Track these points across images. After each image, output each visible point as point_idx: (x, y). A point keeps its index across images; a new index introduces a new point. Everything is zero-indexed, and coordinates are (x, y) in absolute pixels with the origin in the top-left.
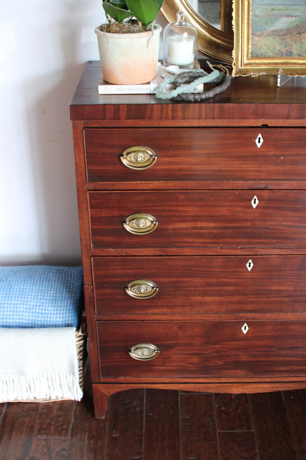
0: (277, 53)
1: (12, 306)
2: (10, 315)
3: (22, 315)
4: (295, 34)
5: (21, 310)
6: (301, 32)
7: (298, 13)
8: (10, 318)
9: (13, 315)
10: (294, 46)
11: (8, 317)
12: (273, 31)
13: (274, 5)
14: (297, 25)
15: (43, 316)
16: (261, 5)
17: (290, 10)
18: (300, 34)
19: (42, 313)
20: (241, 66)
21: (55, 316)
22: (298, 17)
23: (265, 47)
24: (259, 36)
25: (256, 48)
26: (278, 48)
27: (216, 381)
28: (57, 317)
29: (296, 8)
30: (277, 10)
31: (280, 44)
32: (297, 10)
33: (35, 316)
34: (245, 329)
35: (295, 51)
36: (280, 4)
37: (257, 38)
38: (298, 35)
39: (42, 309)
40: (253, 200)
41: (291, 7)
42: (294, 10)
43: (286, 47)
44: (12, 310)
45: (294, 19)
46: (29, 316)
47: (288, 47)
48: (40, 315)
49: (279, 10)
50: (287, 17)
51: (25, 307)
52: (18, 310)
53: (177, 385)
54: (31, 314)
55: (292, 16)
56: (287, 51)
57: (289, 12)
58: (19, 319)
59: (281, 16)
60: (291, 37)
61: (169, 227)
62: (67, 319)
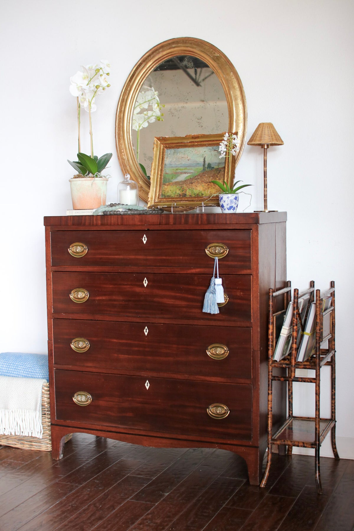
0: (177, 195)
1: (15, 365)
2: (12, 371)
3: (20, 372)
4: (189, 183)
5: (20, 369)
6: (193, 182)
7: (192, 171)
8: (11, 373)
9: (14, 371)
10: (188, 191)
11: (11, 372)
12: (176, 182)
13: (178, 167)
14: (191, 178)
15: (32, 374)
16: (170, 167)
17: (187, 169)
18: (192, 183)
19: (32, 372)
20: (154, 203)
21: (39, 374)
22: (191, 174)
23: (170, 192)
24: (167, 185)
25: (165, 193)
26: (178, 192)
27: (131, 433)
28: (39, 375)
29: (190, 168)
30: (179, 170)
31: (179, 190)
32: (191, 169)
33: (27, 374)
34: (147, 386)
35: (188, 193)
36: (181, 166)
37: (166, 187)
38: (190, 184)
39: (33, 370)
40: (144, 281)
41: (188, 168)
42: (189, 169)
43: (183, 191)
44: (14, 368)
45: (189, 174)
46: (23, 373)
47: (184, 191)
48: (30, 373)
49: (180, 170)
50: (185, 174)
51: (23, 367)
52: (18, 368)
53: (105, 432)
54: (25, 372)
55: (188, 173)
56: (183, 194)
57: (186, 171)
58: (17, 374)
59: (181, 173)
60: (186, 185)
61: (96, 298)
62: (45, 377)
